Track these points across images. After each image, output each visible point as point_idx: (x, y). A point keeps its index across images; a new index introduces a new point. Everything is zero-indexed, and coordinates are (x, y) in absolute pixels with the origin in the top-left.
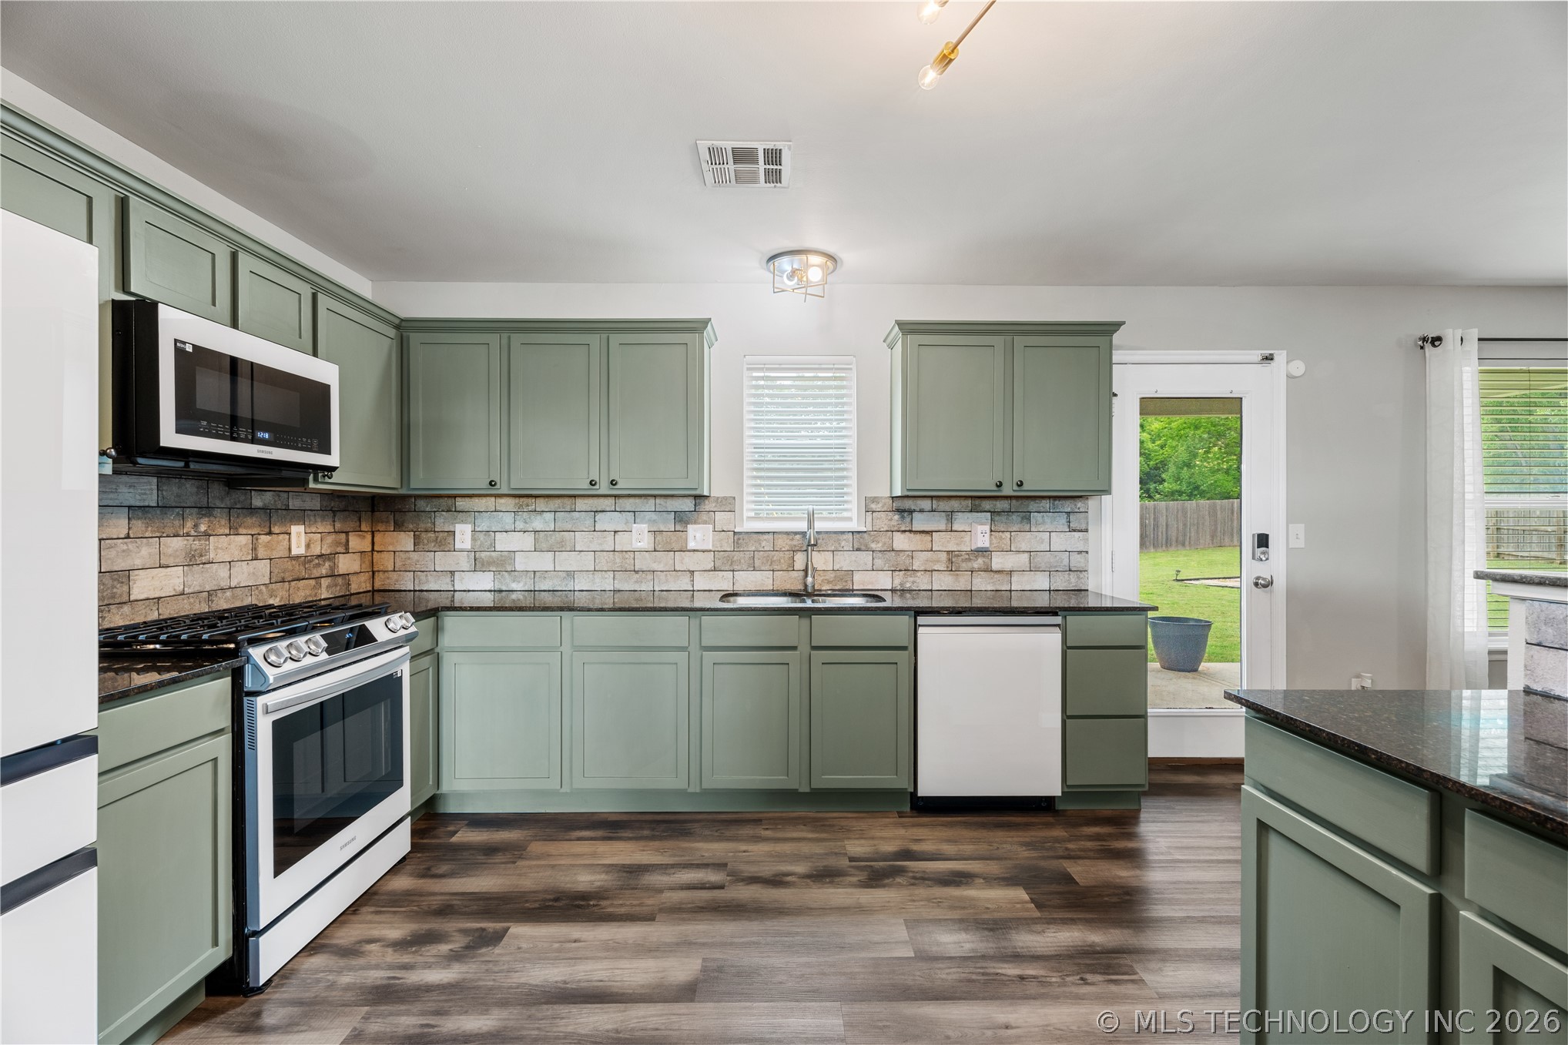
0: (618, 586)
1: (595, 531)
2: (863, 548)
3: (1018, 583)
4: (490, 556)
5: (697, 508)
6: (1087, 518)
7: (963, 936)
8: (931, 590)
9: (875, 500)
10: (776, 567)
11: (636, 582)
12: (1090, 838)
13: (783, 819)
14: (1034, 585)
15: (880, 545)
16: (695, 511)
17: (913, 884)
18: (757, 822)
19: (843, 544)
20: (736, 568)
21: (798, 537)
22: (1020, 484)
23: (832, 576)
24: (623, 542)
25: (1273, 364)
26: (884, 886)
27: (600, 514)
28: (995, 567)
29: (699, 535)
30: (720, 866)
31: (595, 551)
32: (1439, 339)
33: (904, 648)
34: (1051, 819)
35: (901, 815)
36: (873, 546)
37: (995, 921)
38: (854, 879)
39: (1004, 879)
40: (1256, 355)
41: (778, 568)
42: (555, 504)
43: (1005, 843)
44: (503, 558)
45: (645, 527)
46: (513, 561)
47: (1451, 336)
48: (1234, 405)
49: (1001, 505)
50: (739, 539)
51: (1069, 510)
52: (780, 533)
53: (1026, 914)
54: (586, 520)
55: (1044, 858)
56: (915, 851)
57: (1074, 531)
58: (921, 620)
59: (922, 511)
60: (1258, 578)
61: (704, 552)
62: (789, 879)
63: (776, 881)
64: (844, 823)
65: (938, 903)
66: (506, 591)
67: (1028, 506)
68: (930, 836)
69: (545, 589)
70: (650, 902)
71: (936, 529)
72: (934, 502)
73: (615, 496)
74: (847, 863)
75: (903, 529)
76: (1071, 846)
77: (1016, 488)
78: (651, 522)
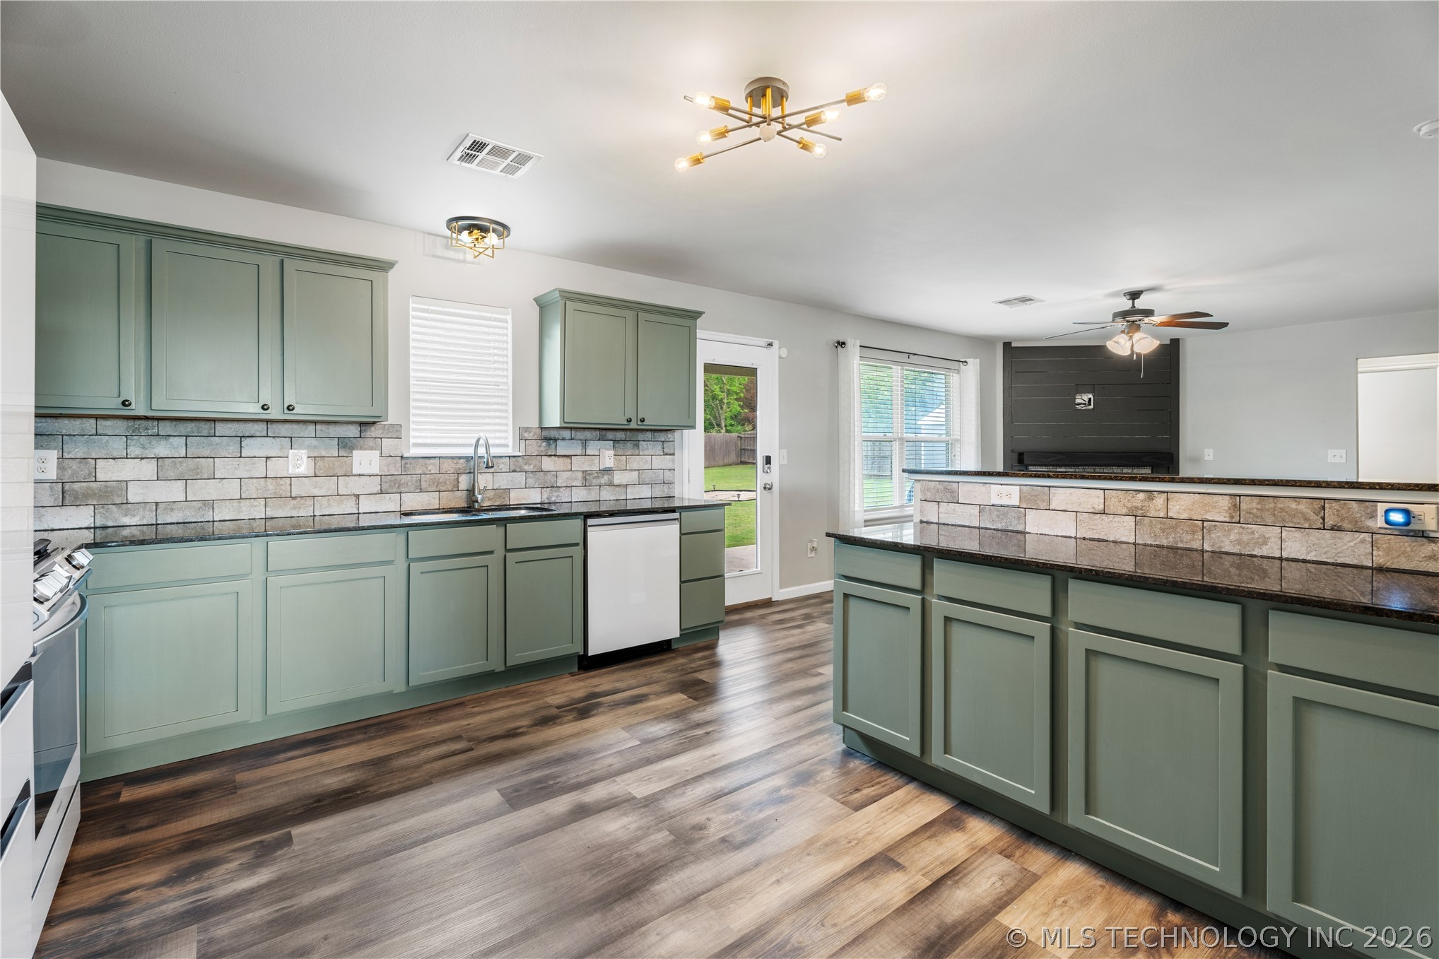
0: (270, 513)
1: (241, 457)
2: (518, 470)
3: (632, 493)
4: (89, 488)
5: (362, 434)
6: (674, 445)
7: (662, 725)
8: (571, 502)
9: (527, 429)
10: (442, 488)
11: (294, 508)
12: (701, 659)
13: (482, 698)
14: (641, 495)
15: (531, 467)
16: (360, 437)
17: (612, 709)
18: (462, 704)
19: (501, 466)
20: (403, 490)
21: (462, 461)
22: (643, 420)
23: (492, 494)
24: (275, 468)
25: (773, 348)
26: (593, 715)
27: (248, 439)
28: (616, 482)
29: (365, 461)
30: (458, 738)
31: (241, 479)
32: (844, 343)
33: (577, 544)
34: (672, 655)
35: (572, 674)
36: (526, 468)
37: (676, 713)
38: (570, 718)
39: (666, 692)
40: (763, 341)
41: (444, 489)
42: (190, 427)
43: (654, 673)
44: (109, 490)
45: (303, 453)
46: (124, 493)
47: (849, 342)
48: (752, 372)
49: (620, 435)
50: (406, 463)
51: (663, 439)
52: (445, 457)
53: (690, 705)
54: (229, 446)
55: (682, 675)
56: (600, 692)
57: (667, 454)
58: (590, 522)
59: (563, 439)
60: (765, 484)
61: (370, 476)
62: (520, 730)
63: (512, 734)
64: (534, 689)
65: (636, 714)
66: (114, 527)
67: (637, 436)
68: (602, 681)
69: (173, 521)
70: (416, 775)
71: (573, 454)
72: (573, 432)
73: (267, 421)
74: (556, 710)
75: (550, 453)
76: (693, 665)
77: (639, 423)
78: (309, 447)
